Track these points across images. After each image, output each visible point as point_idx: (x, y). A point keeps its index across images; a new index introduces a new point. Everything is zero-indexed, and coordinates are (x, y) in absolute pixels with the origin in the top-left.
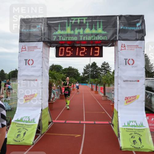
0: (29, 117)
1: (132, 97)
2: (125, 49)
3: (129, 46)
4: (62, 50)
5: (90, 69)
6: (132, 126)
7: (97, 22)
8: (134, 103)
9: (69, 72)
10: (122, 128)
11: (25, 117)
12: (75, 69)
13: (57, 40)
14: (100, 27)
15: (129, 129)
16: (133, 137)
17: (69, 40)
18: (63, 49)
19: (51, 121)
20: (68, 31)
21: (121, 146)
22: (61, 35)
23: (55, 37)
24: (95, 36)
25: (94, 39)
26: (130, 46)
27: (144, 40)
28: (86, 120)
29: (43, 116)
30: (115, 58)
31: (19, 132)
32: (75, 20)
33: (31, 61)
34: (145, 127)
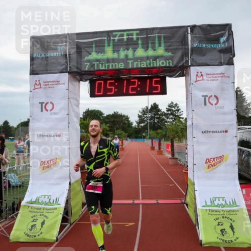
0: (49, 196)
1: (217, 158)
2: (203, 80)
3: (209, 74)
4: (100, 84)
5: (148, 114)
6: (218, 206)
8: (221, 167)
9: (114, 121)
10: (202, 209)
11: (42, 196)
12: (124, 116)
13: (92, 69)
15: (213, 211)
16: (220, 224)
17: (111, 68)
20: (109, 53)
21: (201, 239)
22: (98, 60)
23: (88, 64)
24: (153, 60)
27: (233, 64)
28: (143, 199)
29: (72, 194)
30: (187, 95)
31: (33, 221)
32: (119, 37)
33: (49, 104)
34: (239, 206)
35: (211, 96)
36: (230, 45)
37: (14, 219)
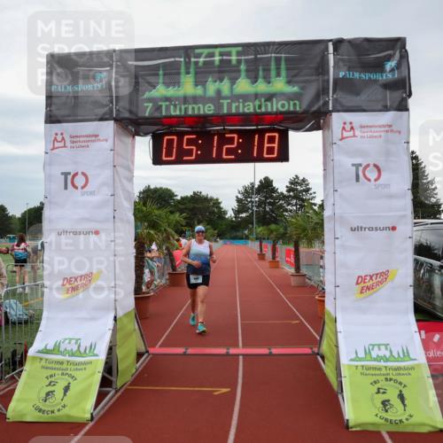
0: (77, 340)
1: (377, 274)
2: (354, 136)
3: (364, 127)
4: (170, 142)
5: (253, 196)
6: (378, 359)
7: (269, 59)
8: (384, 291)
9: (194, 208)
10: (349, 366)
12: (212, 199)
13: (157, 114)
14: (278, 75)
15: (369, 368)
16: (381, 391)
17: (190, 112)
18: (173, 139)
19: (143, 349)
20: (188, 86)
21: (346, 417)
22: (167, 99)
23: (151, 105)
25: (263, 110)
26: (368, 127)
27: (407, 110)
28: (245, 345)
29: (118, 337)
30: (325, 164)
31: (50, 384)
32: (206, 57)
33: (80, 176)
34: (415, 360)
35: (368, 165)
36: (403, 75)
37: (14, 380)
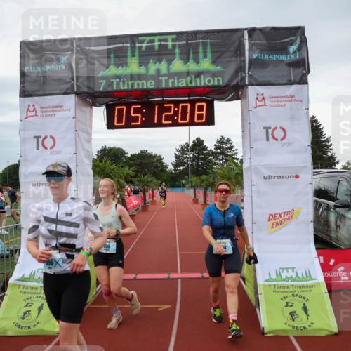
1: (285, 213)
2: (265, 105)
3: (273, 97)
4: (120, 111)
5: (188, 153)
6: (287, 279)
7: (198, 45)
8: (290, 227)
10: (264, 285)
11: (39, 270)
12: (155, 156)
13: (109, 89)
14: (205, 57)
15: (279, 287)
16: (289, 304)
17: (136, 87)
18: (123, 109)
20: (133, 66)
21: (262, 326)
22: (117, 77)
23: (104, 81)
24: (195, 77)
25: (194, 84)
26: (275, 97)
27: (306, 83)
28: (182, 272)
30: (243, 126)
31: (27, 306)
33: (49, 139)
34: (315, 279)
35: (276, 128)
36: (303, 56)
